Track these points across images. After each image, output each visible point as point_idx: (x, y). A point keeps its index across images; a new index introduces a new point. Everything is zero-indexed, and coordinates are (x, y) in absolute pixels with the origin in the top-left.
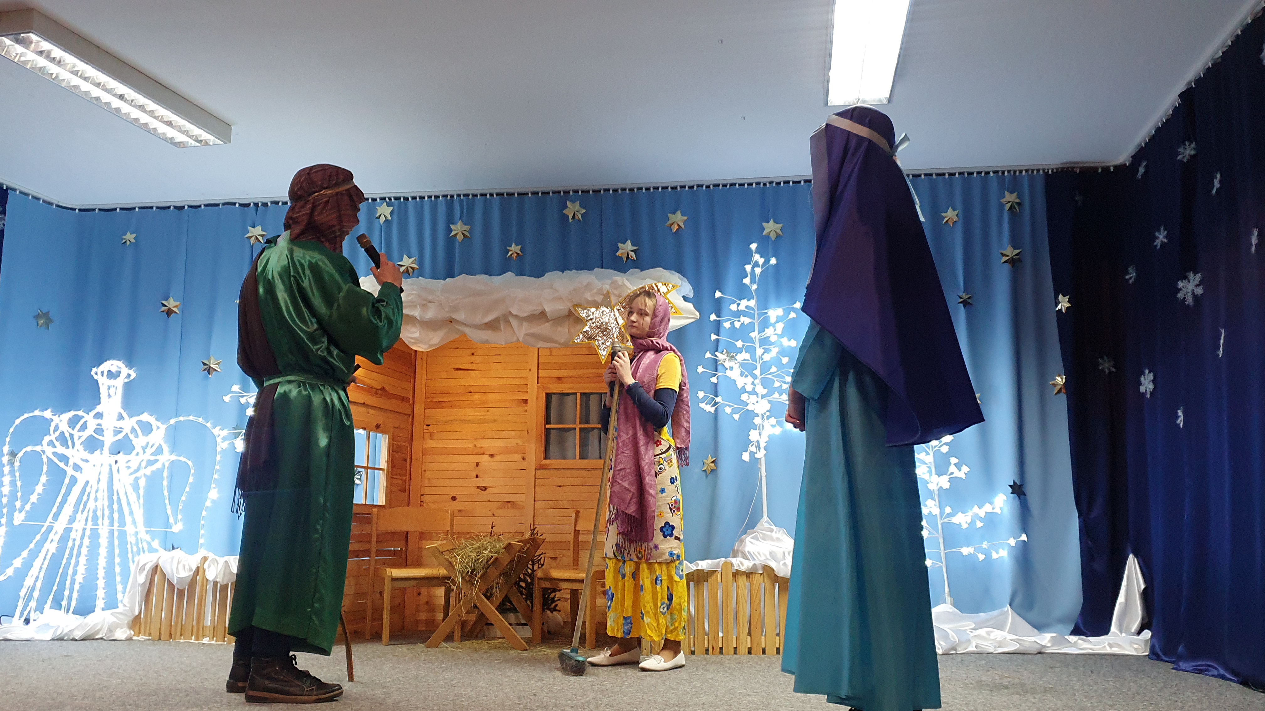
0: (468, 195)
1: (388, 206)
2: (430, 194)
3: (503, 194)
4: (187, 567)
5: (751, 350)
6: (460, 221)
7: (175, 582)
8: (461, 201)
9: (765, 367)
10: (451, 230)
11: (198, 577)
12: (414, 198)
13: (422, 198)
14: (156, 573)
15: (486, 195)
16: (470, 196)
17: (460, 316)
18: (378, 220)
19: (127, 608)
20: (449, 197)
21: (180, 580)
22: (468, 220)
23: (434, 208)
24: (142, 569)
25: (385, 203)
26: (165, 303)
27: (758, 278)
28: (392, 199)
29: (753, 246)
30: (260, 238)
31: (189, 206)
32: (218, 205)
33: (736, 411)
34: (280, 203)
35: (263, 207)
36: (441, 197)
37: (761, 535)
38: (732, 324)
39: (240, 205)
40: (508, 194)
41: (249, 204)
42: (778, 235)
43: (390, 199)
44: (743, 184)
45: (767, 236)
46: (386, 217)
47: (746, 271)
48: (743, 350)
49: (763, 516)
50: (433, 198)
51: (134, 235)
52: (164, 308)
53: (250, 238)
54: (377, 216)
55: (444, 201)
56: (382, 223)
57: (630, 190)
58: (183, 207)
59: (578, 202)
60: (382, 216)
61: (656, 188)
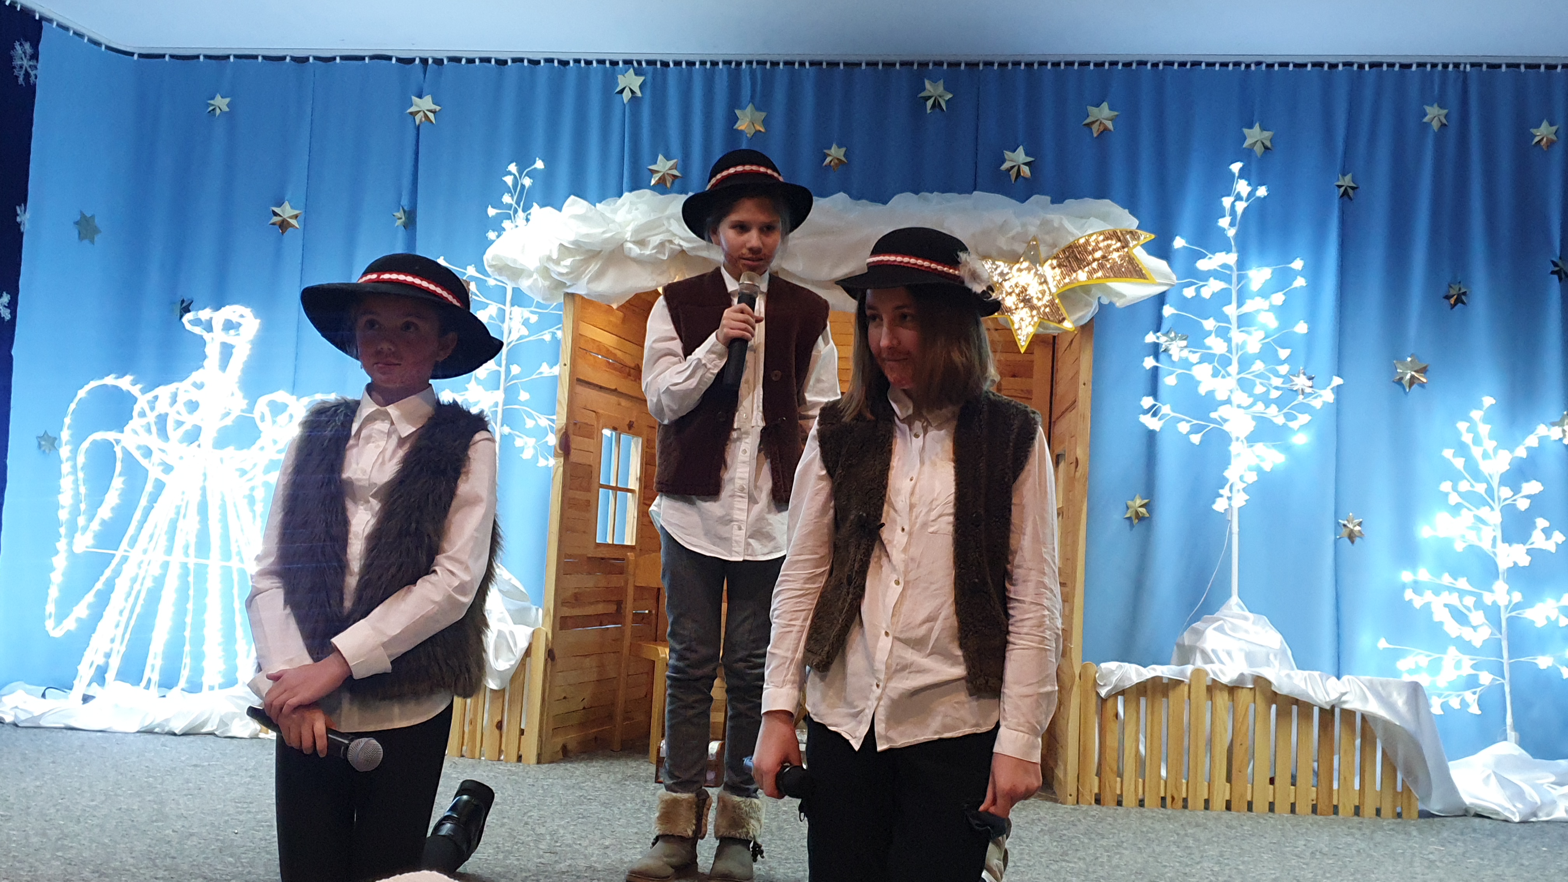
0: (765, 63)
1: (636, 74)
2: (704, 58)
3: (821, 63)
5: (1223, 333)
6: (750, 105)
8: (753, 73)
9: (1245, 363)
10: (736, 119)
12: (678, 63)
13: (690, 64)
15: (793, 64)
16: (768, 65)
18: (619, 95)
20: (733, 64)
22: (763, 103)
23: (710, 79)
25: (631, 70)
26: (277, 210)
27: (1239, 217)
28: (644, 64)
29: (1236, 167)
30: (431, 116)
31: (316, 58)
32: (362, 58)
33: (1195, 430)
34: (464, 61)
35: (435, 66)
36: (721, 64)
37: (1230, 625)
38: (1198, 290)
39: (399, 60)
40: (828, 64)
41: (414, 60)
42: (1266, 148)
43: (639, 63)
44: (1213, 64)
45: (1250, 150)
46: (632, 92)
47: (1224, 208)
48: (1213, 334)
49: (1230, 596)
50: (708, 65)
51: (228, 100)
52: (276, 219)
53: (414, 114)
54: (618, 89)
55: (725, 70)
56: (625, 101)
57: (1026, 64)
58: (307, 59)
59: (942, 81)
60: (627, 91)
61: (1070, 64)
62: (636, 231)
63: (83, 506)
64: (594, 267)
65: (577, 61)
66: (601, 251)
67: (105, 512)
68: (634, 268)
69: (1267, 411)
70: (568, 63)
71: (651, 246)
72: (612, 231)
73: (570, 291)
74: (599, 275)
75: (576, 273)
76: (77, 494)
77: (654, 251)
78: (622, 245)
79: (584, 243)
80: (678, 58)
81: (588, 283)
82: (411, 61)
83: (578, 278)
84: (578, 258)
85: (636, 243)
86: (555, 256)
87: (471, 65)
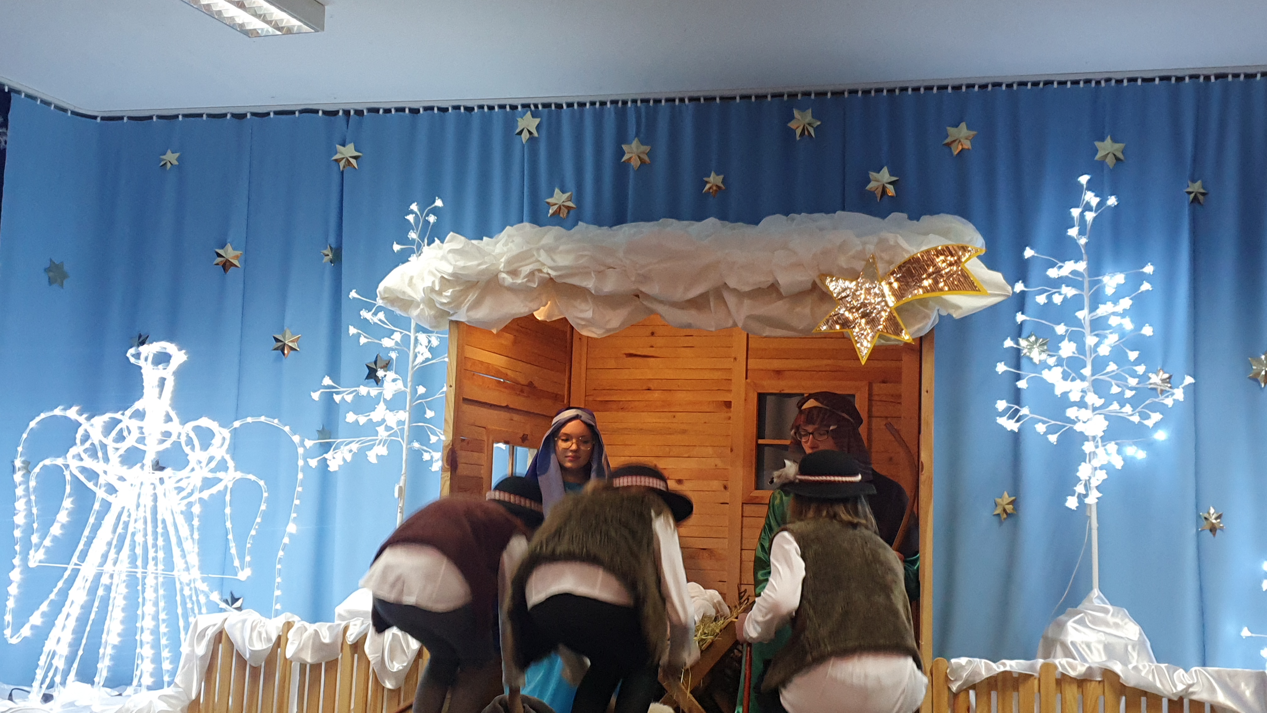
0: (648, 101)
1: (533, 117)
2: (593, 99)
3: (698, 99)
4: (264, 635)
5: (1077, 338)
6: (636, 139)
7: (248, 656)
8: (637, 110)
9: (1099, 364)
10: (623, 153)
11: (279, 650)
12: (570, 105)
13: (582, 105)
14: (220, 642)
15: (673, 100)
16: (652, 102)
17: (653, 289)
18: (518, 136)
19: (181, 690)
20: (620, 104)
21: (253, 653)
22: (647, 137)
23: (599, 118)
24: (202, 635)
25: (529, 112)
26: (221, 252)
27: (1089, 227)
28: (540, 107)
29: (1084, 179)
30: (353, 161)
31: (254, 114)
32: (293, 112)
33: (1051, 430)
34: (381, 112)
35: (357, 117)
36: (608, 104)
37: (1090, 618)
38: (1049, 297)
39: (325, 113)
40: (706, 99)
41: (338, 112)
42: (1118, 159)
43: (536, 106)
44: (1065, 83)
45: (1102, 162)
46: (530, 133)
47: (1073, 218)
48: (1067, 338)
49: (1091, 589)
50: (598, 105)
51: (177, 155)
52: (220, 259)
53: (338, 161)
54: (518, 131)
55: (612, 109)
56: (524, 141)
57: (888, 91)
58: (245, 115)
59: (810, 111)
60: (525, 132)
61: (930, 88)
62: (509, 262)
63: (35, 525)
64: (472, 297)
65: (481, 107)
66: (478, 282)
67: (56, 530)
68: (509, 297)
69: (1124, 410)
70: (473, 109)
71: (522, 275)
72: (486, 263)
73: (454, 318)
74: (476, 304)
75: (456, 301)
76: (29, 514)
77: (526, 279)
78: (497, 275)
79: (461, 274)
80: (570, 100)
81: (468, 310)
82: (336, 113)
83: (458, 307)
84: (457, 288)
85: (509, 273)
86: (437, 288)
87: (388, 115)
